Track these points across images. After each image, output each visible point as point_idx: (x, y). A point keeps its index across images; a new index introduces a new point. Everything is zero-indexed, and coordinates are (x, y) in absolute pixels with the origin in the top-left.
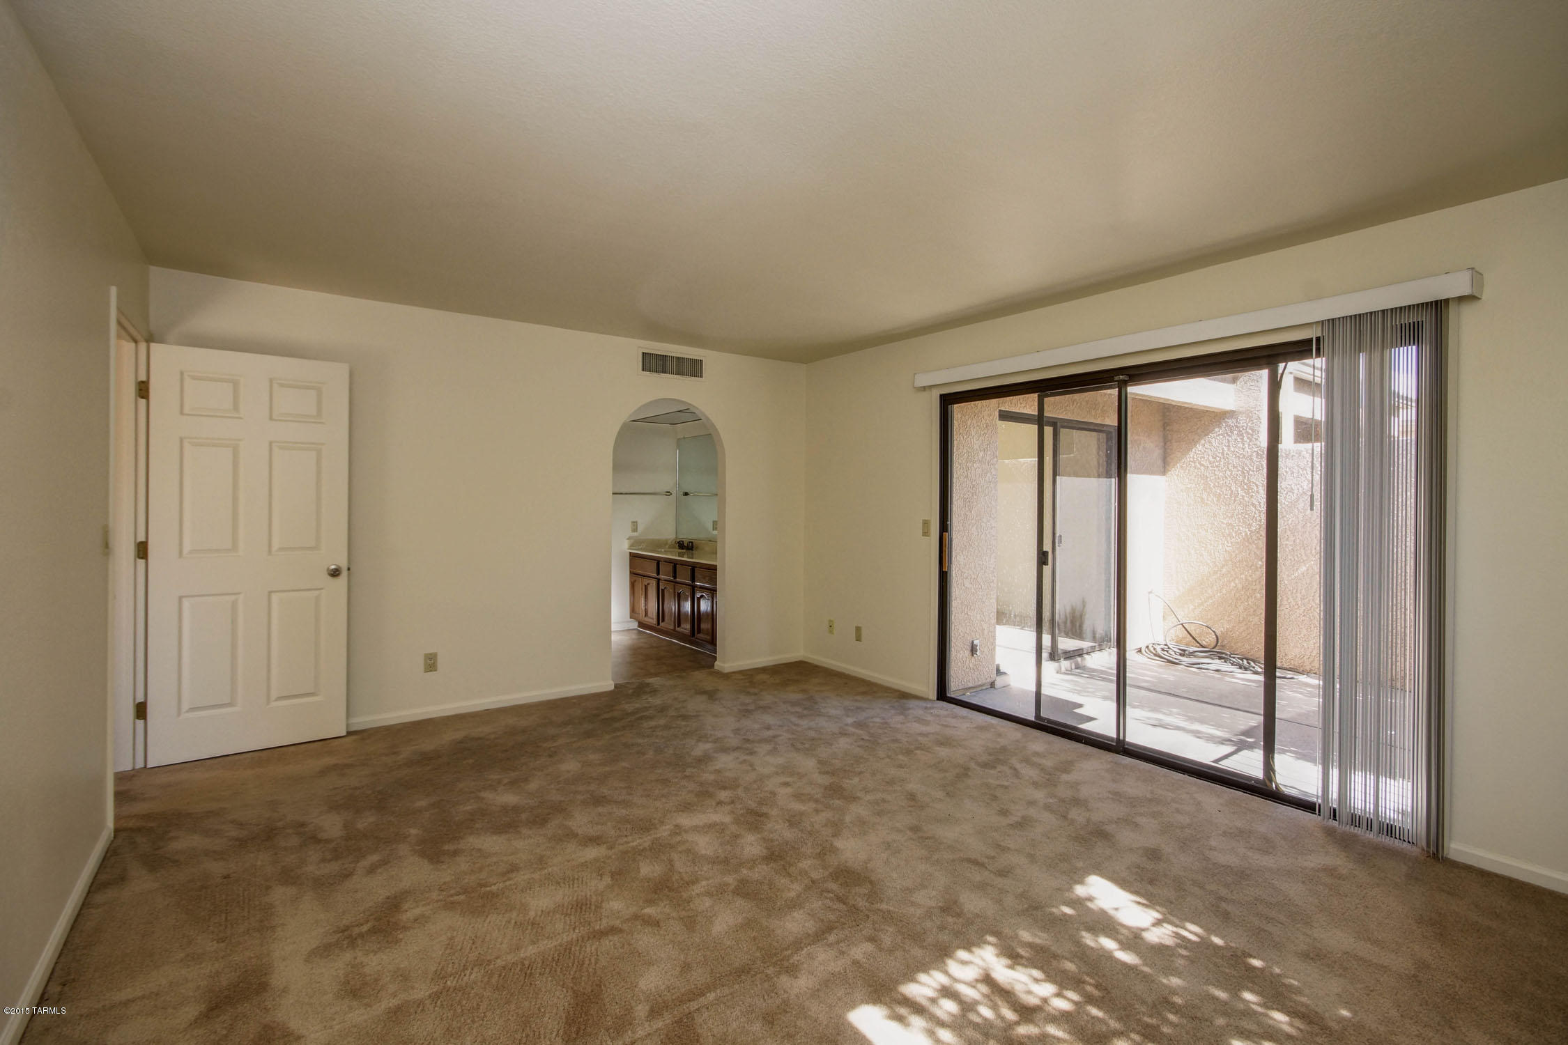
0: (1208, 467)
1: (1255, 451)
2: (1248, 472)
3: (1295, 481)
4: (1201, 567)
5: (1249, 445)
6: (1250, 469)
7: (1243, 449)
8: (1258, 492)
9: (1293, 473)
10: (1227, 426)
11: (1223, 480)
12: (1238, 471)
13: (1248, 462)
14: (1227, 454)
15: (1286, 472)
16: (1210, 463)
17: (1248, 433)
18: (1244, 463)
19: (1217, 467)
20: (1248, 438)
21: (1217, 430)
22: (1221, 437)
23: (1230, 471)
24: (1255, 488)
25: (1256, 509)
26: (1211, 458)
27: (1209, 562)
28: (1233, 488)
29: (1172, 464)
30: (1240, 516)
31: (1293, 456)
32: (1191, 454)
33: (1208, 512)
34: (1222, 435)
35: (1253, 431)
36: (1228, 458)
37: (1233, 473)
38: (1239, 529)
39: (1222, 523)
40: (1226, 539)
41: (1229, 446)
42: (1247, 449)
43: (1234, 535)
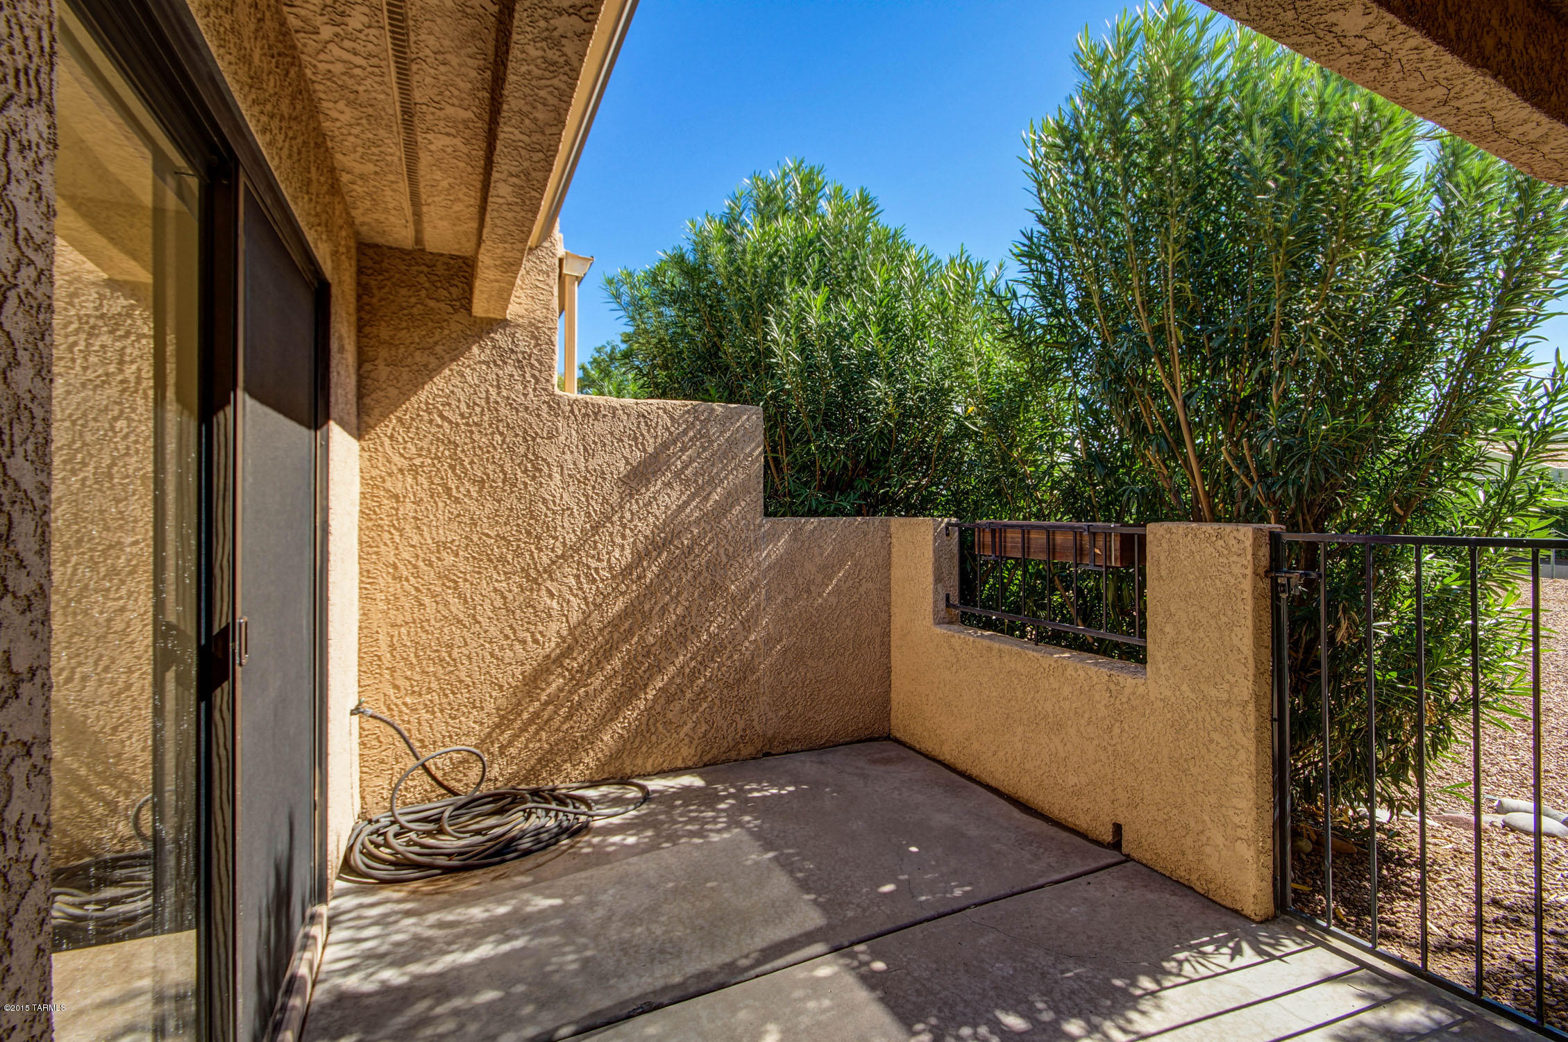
0: (457, 424)
1: (544, 402)
2: (534, 439)
3: (607, 458)
4: (446, 630)
5: (535, 390)
6: (536, 433)
7: (525, 395)
8: (550, 476)
9: (605, 445)
10: (494, 347)
11: (488, 452)
12: (517, 435)
13: (533, 420)
14: (497, 403)
15: (594, 442)
16: (462, 415)
17: (532, 366)
18: (525, 421)
19: (476, 424)
20: (533, 376)
21: (475, 349)
22: (484, 367)
23: (501, 434)
24: (546, 470)
25: (548, 509)
26: (463, 407)
27: (461, 616)
28: (508, 469)
29: (377, 412)
30: (520, 522)
31: (604, 416)
32: (423, 395)
33: (459, 515)
34: (484, 362)
35: (541, 363)
36: (497, 410)
37: (508, 440)
38: (518, 546)
39: (488, 536)
40: (495, 568)
41: (498, 387)
42: (531, 395)
43: (510, 557)
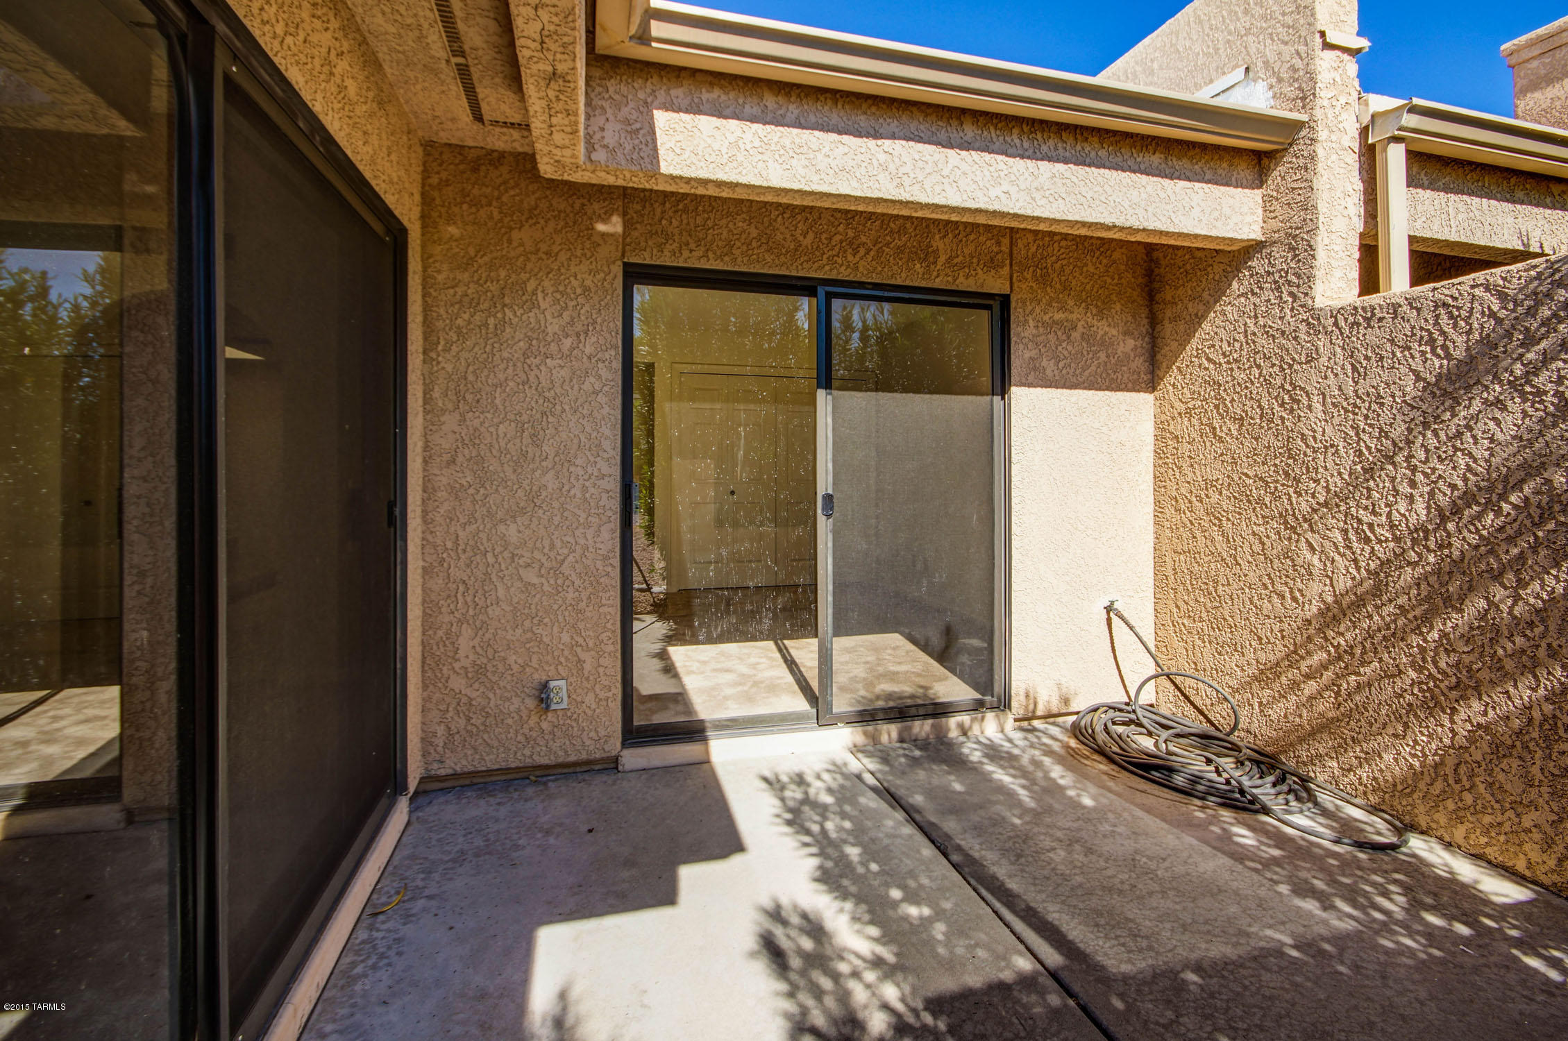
0: (1220, 364)
1: (1303, 320)
2: (1291, 366)
3: (1385, 376)
4: (1213, 565)
5: (1292, 309)
6: (1293, 359)
7: (1281, 318)
8: (1310, 407)
9: (1381, 358)
10: (1251, 276)
11: (1246, 388)
12: (1273, 365)
13: (1290, 345)
14: (1254, 334)
15: (1367, 358)
16: (1224, 354)
17: (1289, 283)
18: (1281, 347)
19: (1236, 361)
20: (1291, 294)
21: (1235, 284)
22: (1243, 300)
23: (1259, 367)
24: (1305, 401)
25: (1307, 446)
26: (1225, 346)
27: (1225, 555)
28: (1265, 404)
29: (1164, 365)
30: (1277, 461)
31: (1380, 320)
32: (1194, 342)
33: (1222, 454)
34: (1242, 295)
35: (1298, 276)
36: (1254, 342)
37: (1264, 372)
38: (1276, 488)
39: (1246, 475)
40: (1254, 509)
41: (1256, 317)
42: (1288, 317)
43: (1267, 500)
